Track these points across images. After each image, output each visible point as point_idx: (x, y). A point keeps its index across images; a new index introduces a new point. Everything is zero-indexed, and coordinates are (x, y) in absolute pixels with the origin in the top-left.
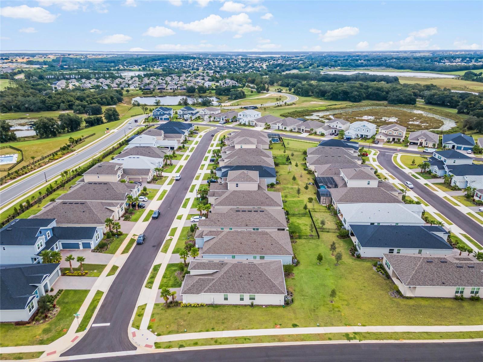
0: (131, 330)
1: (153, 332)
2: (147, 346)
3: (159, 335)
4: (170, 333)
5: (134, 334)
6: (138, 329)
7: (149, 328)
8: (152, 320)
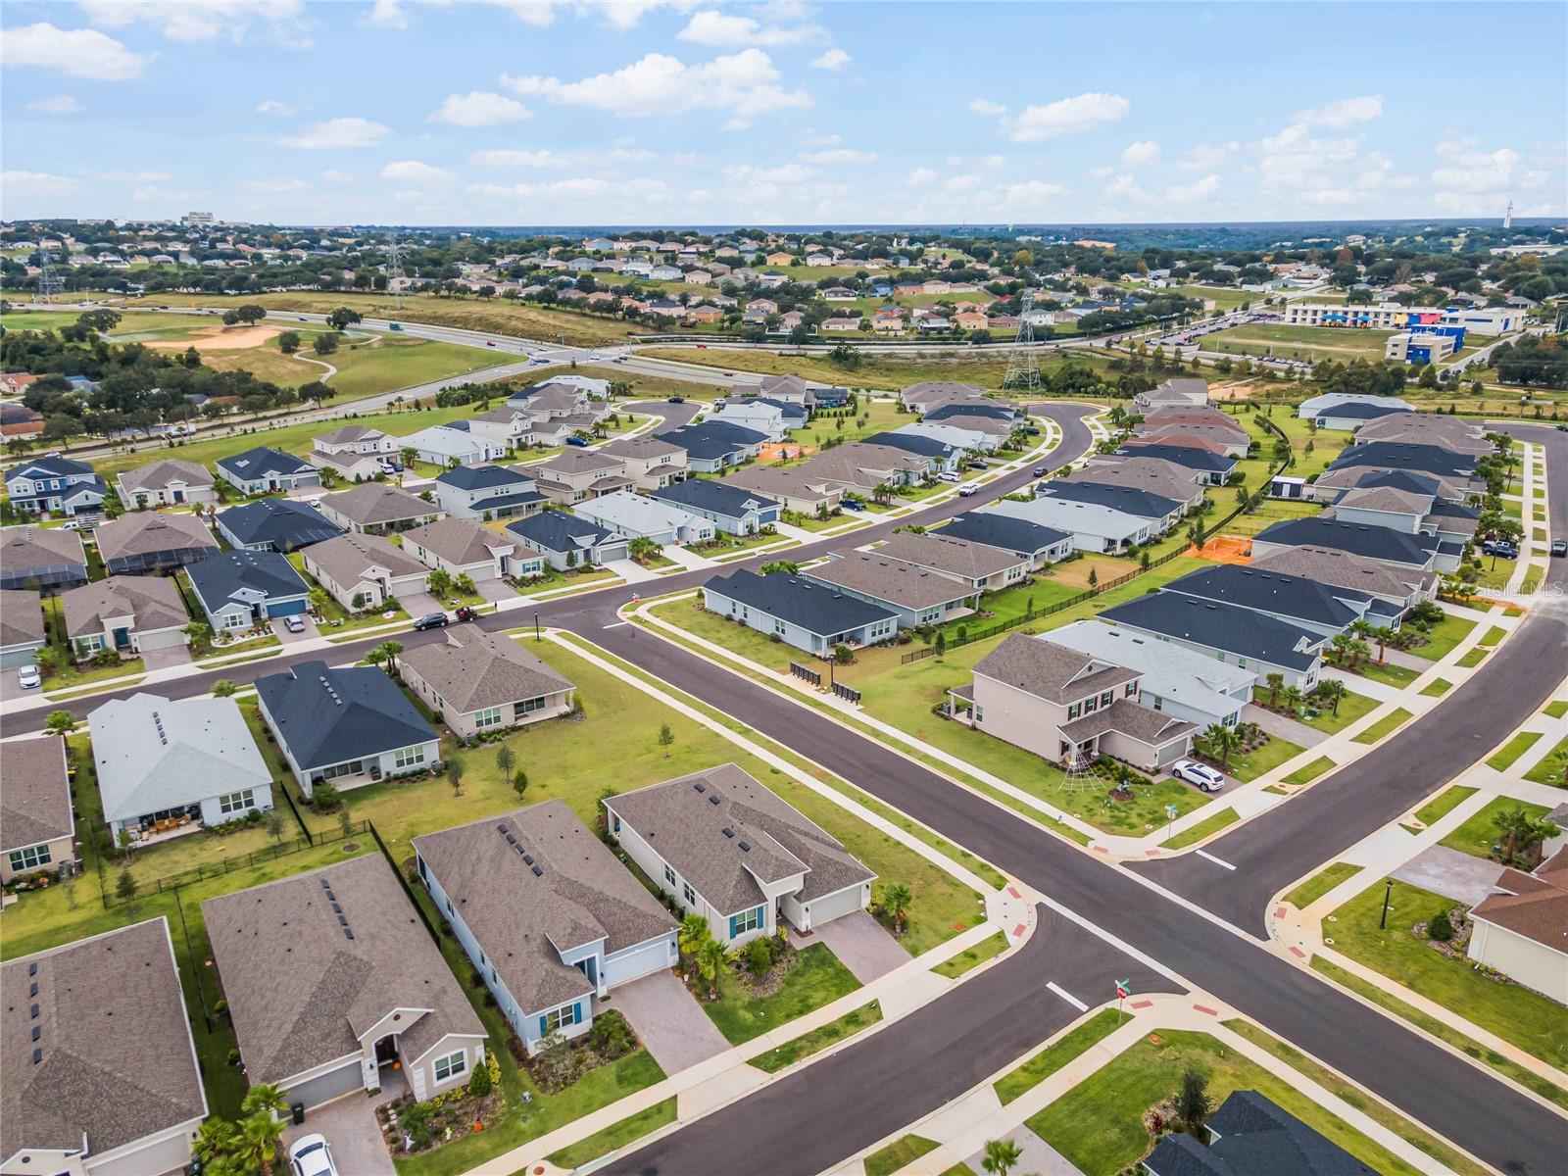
0: (1016, 944)
1: (983, 908)
2: (1016, 895)
3: (980, 897)
4: (956, 884)
5: (1019, 930)
6: (1002, 932)
7: (981, 920)
8: (961, 928)
